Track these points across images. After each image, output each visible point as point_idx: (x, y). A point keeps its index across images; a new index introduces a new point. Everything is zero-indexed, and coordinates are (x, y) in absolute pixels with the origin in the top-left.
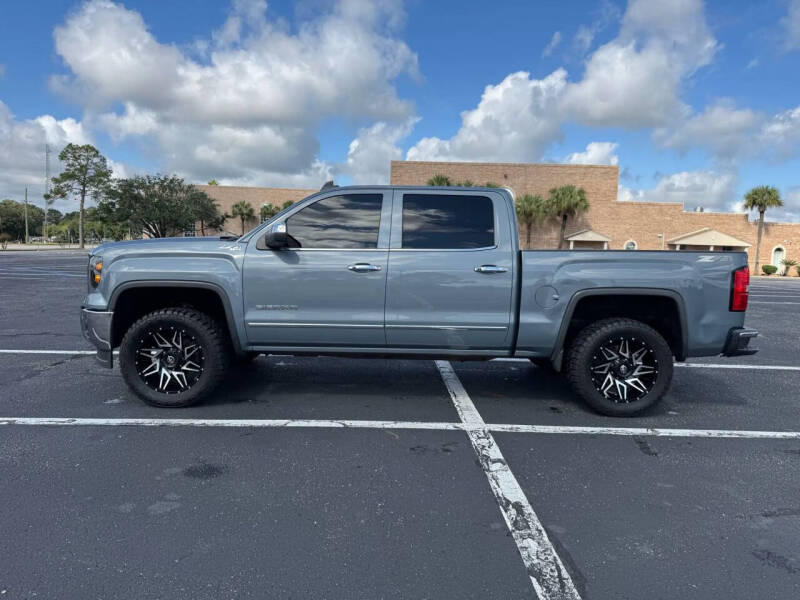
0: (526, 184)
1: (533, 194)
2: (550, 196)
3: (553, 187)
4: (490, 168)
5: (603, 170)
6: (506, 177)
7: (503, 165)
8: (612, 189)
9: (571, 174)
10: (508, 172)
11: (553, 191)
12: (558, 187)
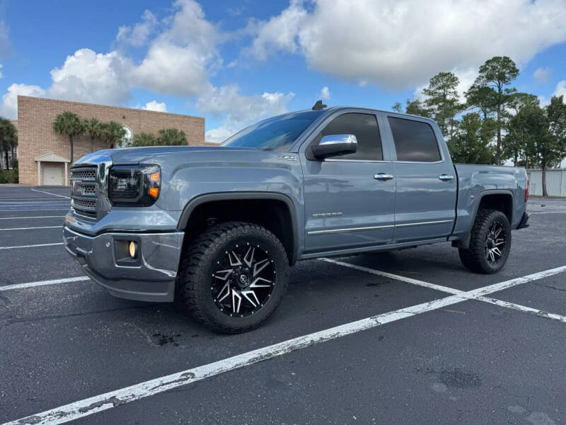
0: (140, 125)
1: (147, 132)
2: (161, 136)
3: (162, 129)
4: (110, 110)
5: (194, 120)
6: (124, 118)
7: (121, 109)
8: (201, 134)
9: (173, 120)
10: (126, 115)
11: (162, 132)
12: (166, 129)
